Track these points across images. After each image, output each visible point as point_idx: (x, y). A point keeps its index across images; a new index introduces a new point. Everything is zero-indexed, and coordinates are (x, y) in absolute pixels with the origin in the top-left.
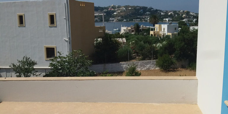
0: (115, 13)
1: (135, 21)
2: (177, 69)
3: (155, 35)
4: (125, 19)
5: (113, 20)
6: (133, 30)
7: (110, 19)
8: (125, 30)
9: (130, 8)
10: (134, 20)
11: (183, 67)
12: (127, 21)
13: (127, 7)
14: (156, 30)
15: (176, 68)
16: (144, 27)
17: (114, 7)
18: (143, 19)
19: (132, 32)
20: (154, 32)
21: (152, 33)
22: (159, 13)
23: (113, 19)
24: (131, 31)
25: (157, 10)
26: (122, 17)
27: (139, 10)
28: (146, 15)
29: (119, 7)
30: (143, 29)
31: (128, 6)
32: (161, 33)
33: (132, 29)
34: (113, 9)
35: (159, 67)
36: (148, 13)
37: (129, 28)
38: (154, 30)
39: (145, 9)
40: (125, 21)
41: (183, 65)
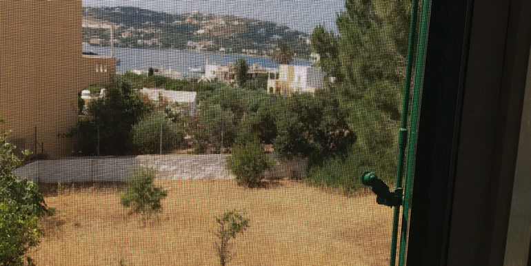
0: (201, 31)
1: (245, 53)
2: (280, 181)
3: (278, 89)
4: (224, 47)
5: (194, 48)
6: (233, 75)
7: (189, 43)
8: (214, 72)
9: (236, 23)
10: (244, 50)
11: (295, 176)
12: (227, 52)
13: (229, 19)
14: (281, 78)
15: (278, 179)
16: (261, 68)
17: (198, 17)
18: (266, 49)
19: (230, 78)
20: (277, 83)
21: (271, 83)
22: (301, 39)
23: (195, 44)
24: (228, 76)
25: (297, 33)
26: (217, 41)
27: (256, 28)
28: (273, 42)
29: (210, 17)
30: (256, 74)
31: (233, 18)
32: (294, 86)
33: (230, 70)
34: (195, 22)
35: (235, 172)
36: (276, 37)
37: (225, 69)
38: (277, 78)
39: (270, 28)
40: (222, 51)
41: (294, 172)
